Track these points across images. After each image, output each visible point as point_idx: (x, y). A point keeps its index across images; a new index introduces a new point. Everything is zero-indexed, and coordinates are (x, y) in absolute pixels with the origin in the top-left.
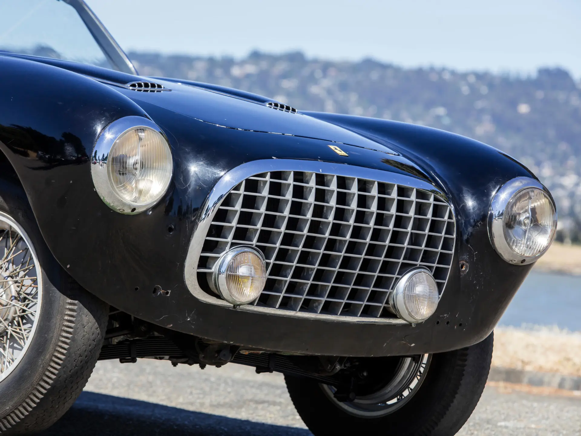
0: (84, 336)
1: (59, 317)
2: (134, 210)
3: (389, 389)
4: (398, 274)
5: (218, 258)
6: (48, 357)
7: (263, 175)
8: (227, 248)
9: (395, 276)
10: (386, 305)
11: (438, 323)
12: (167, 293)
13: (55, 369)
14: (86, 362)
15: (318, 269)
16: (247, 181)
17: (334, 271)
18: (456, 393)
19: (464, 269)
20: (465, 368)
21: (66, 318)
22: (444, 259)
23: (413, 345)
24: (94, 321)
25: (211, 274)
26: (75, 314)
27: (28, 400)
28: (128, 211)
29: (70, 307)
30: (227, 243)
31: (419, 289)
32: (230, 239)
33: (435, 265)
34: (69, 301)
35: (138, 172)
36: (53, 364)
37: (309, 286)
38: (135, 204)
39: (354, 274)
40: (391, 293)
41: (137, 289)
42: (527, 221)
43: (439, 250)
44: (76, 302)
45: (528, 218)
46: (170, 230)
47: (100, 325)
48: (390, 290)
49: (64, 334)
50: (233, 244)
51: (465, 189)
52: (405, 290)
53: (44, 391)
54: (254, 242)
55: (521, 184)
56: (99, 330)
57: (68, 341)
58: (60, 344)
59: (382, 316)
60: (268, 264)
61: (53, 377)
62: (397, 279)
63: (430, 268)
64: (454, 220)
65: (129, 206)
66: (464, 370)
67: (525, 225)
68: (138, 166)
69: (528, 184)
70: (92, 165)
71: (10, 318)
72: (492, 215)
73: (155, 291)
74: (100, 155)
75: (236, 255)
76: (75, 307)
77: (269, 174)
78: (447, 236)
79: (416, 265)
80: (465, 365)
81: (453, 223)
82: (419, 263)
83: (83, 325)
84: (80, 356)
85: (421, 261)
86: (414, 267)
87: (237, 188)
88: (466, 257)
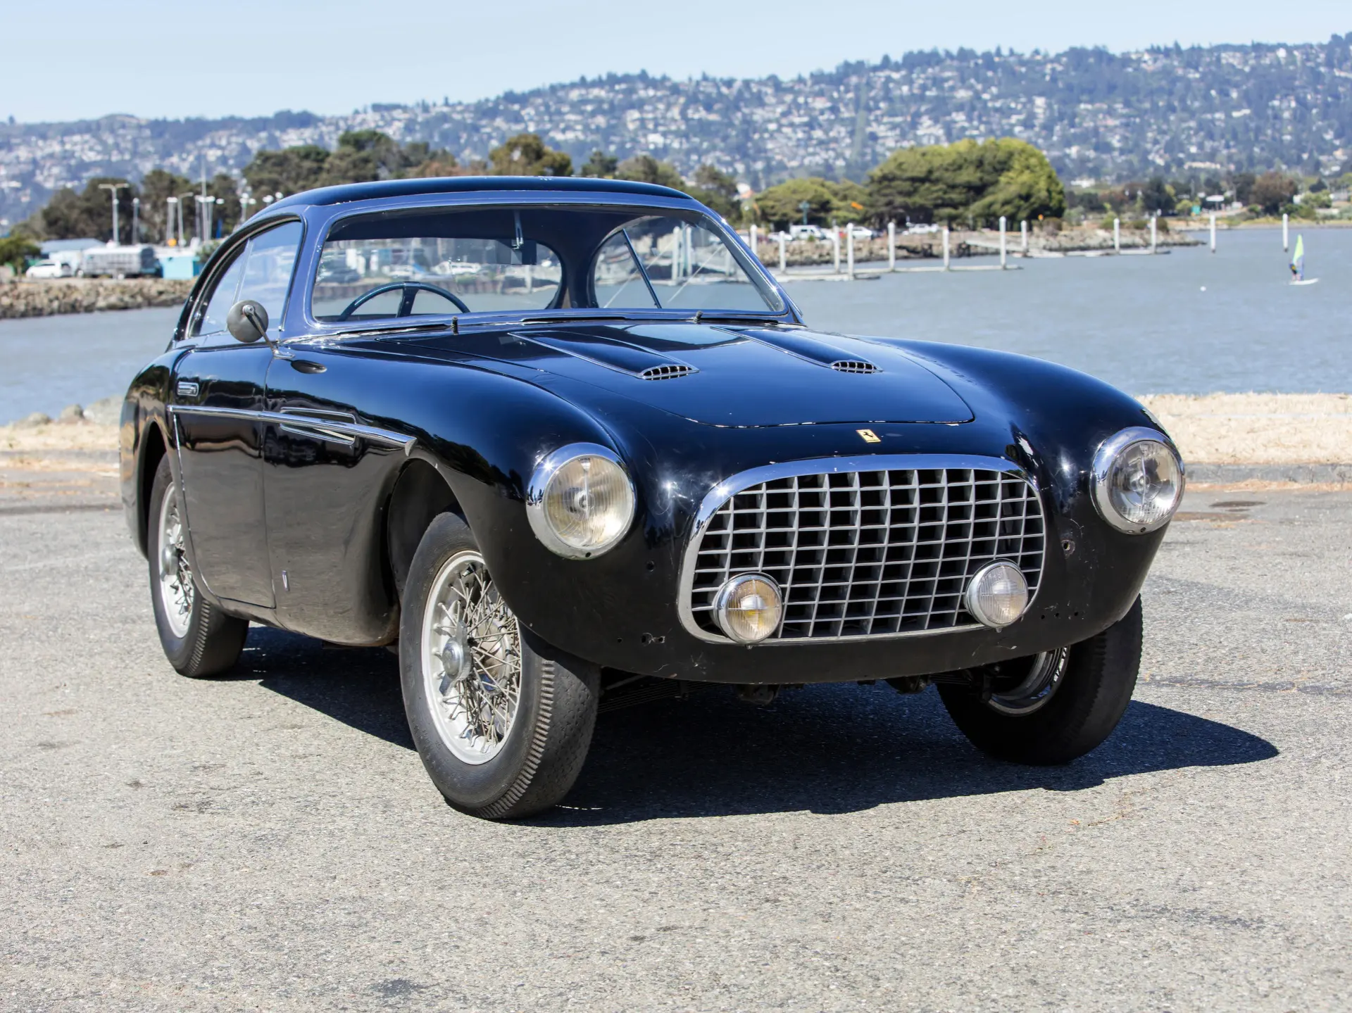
0: (568, 700)
1: (536, 681)
2: (588, 554)
3: (1029, 684)
4: (968, 573)
5: (715, 592)
6: (531, 728)
7: (758, 487)
8: (726, 579)
9: (964, 576)
10: (961, 611)
11: (1043, 617)
12: (661, 640)
13: (541, 742)
14: (579, 729)
15: (853, 586)
16: (737, 497)
17: (877, 585)
18: (1099, 686)
19: (1068, 549)
20: (1105, 656)
21: (544, 682)
22: (1031, 544)
23: (1014, 647)
24: (579, 681)
25: (712, 610)
26: (552, 676)
27: (521, 777)
28: (583, 557)
29: (547, 669)
30: (724, 573)
31: (999, 587)
32: (726, 569)
33: (1020, 554)
34: (545, 661)
35: (586, 510)
36: (538, 736)
37: (846, 606)
38: (588, 549)
39: (905, 583)
40: (962, 596)
41: (620, 641)
42: (1142, 482)
43: (1022, 535)
44: (552, 662)
45: (1142, 477)
46: (650, 567)
47: (587, 684)
48: (960, 594)
49: (544, 701)
50: (731, 574)
51: (1063, 450)
52: (979, 592)
53: (535, 767)
54: (760, 568)
55: (1127, 438)
56: (587, 691)
57: (550, 709)
58: (541, 712)
59: (959, 623)
60: (784, 590)
61: (541, 750)
62: (967, 579)
63: (1014, 559)
64: (1038, 497)
65: (581, 551)
66: (1103, 659)
67: (1141, 485)
68: (586, 503)
69: (1136, 437)
70: (528, 506)
71: (507, 676)
72: (1094, 478)
73: (644, 639)
74: (536, 493)
75: (739, 585)
76: (552, 669)
77: (764, 485)
78: (1029, 517)
79: (991, 559)
80: (1104, 653)
81: (1037, 501)
82: (994, 556)
83: (564, 688)
84: (569, 723)
85: (998, 553)
86: (990, 561)
87: (726, 507)
88: (1069, 534)
